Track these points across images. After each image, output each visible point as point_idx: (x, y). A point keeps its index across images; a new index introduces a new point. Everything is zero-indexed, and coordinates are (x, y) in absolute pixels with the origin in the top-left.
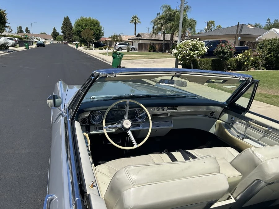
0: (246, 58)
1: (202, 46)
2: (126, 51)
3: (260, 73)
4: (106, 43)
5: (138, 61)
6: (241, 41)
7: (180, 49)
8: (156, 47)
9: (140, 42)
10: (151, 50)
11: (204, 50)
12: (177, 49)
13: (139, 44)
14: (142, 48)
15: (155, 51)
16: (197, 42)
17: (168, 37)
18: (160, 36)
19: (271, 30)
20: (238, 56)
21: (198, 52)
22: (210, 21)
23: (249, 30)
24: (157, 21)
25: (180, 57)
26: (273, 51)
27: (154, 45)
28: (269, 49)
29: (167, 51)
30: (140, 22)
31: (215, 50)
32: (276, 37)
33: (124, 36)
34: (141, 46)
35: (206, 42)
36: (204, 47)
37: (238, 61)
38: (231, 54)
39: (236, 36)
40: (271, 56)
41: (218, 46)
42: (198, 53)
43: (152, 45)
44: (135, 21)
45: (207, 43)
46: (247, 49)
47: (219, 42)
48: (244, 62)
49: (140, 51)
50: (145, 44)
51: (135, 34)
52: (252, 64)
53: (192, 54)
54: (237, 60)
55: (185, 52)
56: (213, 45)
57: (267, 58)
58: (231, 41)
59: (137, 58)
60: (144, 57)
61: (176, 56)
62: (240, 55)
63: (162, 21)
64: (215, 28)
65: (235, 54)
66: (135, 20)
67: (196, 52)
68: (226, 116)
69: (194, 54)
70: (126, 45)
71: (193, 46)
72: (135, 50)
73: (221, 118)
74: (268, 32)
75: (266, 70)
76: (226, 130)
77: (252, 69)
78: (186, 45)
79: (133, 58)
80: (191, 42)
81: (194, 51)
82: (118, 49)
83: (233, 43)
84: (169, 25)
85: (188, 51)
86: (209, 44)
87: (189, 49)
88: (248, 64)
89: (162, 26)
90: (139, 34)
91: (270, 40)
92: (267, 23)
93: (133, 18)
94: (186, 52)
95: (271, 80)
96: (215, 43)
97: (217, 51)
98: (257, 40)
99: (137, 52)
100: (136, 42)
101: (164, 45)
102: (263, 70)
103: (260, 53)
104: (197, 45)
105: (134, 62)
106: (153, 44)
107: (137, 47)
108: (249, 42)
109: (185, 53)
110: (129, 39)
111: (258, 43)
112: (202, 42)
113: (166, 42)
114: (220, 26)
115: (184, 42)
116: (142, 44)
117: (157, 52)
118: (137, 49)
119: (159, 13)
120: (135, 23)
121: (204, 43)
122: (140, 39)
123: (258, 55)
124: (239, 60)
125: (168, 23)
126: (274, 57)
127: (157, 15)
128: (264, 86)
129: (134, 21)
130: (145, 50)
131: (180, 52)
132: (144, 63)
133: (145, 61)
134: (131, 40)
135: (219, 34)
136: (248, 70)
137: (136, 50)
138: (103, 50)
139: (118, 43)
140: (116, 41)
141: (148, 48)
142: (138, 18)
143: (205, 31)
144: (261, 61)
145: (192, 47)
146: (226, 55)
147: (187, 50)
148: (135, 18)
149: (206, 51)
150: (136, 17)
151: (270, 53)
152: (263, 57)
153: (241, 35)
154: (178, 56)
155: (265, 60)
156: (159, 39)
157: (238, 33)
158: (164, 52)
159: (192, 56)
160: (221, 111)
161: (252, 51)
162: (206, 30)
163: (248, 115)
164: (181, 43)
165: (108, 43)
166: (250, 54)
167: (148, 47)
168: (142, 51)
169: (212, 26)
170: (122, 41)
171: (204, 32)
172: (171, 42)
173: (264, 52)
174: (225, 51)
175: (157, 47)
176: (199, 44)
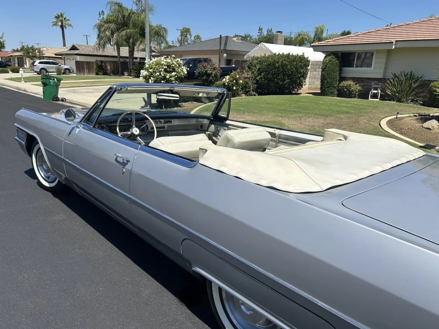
0: (234, 81)
1: (179, 65)
2: (55, 73)
3: (250, 99)
4: (10, 61)
5: (83, 89)
6: (227, 60)
7: (150, 70)
8: (106, 67)
9: (78, 58)
10: (99, 72)
11: (182, 71)
12: (147, 69)
13: (77, 63)
14: (84, 69)
15: (105, 73)
16: (172, 61)
17: (125, 51)
18: (110, 50)
19: (259, 45)
20: (224, 79)
21: (175, 73)
22: (183, 29)
23: (235, 45)
24: (103, 26)
25: (153, 81)
26: (263, 72)
27: (103, 64)
28: (259, 69)
29: (126, 74)
30: (70, 25)
31: (197, 72)
32: (265, 54)
33: (45, 49)
34: (81, 67)
35: (183, 60)
36: (183, 67)
37: (226, 86)
38: (216, 76)
39: (220, 52)
40: (261, 78)
41: (200, 65)
42: (176, 75)
43: (99, 64)
44: (62, 23)
45: (185, 61)
46: (235, 69)
47: (199, 61)
48: (233, 86)
49: (80, 74)
50: (88, 63)
51: (64, 45)
52: (242, 89)
53: (168, 77)
54: (224, 84)
55: (158, 74)
56: (192, 64)
57: (257, 81)
58: (215, 59)
59: (81, 85)
60: (93, 83)
61: (147, 80)
62: (227, 77)
63: (113, 26)
64: (193, 38)
65: (221, 77)
66: (62, 21)
67: (173, 74)
68: (212, 127)
69: (171, 77)
70: (53, 63)
71: (169, 66)
72: (70, 72)
73: (209, 130)
74: (257, 48)
75: (259, 95)
76: (214, 138)
77: (243, 95)
78: (158, 64)
79: (73, 85)
80: (165, 60)
81: (170, 72)
82: (39, 71)
83: (218, 62)
84: (124, 33)
85: (162, 73)
86: (187, 63)
87: (163, 70)
88: (238, 89)
89: (112, 34)
90: (73, 46)
91: (258, 58)
92: (259, 34)
93: (57, 17)
94: (160, 74)
95: (263, 106)
96: (196, 62)
97: (199, 73)
98: (245, 57)
99: (75, 75)
100: (71, 58)
101: (119, 65)
102: (255, 95)
103: (250, 75)
104: (173, 64)
105: (76, 91)
106: (102, 62)
107: (74, 68)
108: (237, 61)
109: (158, 76)
110: (56, 54)
111: (246, 61)
112: (178, 61)
113: (122, 60)
114: (199, 37)
115: (156, 60)
116: (83, 62)
117: (110, 75)
118: (75, 70)
119: (103, 11)
120: (62, 27)
121: (181, 62)
122: (77, 54)
123: (247, 78)
124: (226, 84)
125: (123, 30)
126: (265, 79)
127: (100, 14)
128: (254, 113)
129: (60, 24)
130: (89, 72)
131: (152, 74)
132: (96, 92)
133: (96, 89)
134: (60, 56)
135: (199, 49)
136: (239, 96)
137: (73, 72)
138: (8, 73)
139: (38, 61)
140: (33, 57)
141: (94, 69)
142: (67, 19)
143: (179, 43)
144: (252, 85)
145: (166, 67)
146: (211, 78)
147: (161, 71)
148: (60, 18)
149: (186, 73)
150: (62, 16)
151: (261, 75)
152: (253, 80)
153: (226, 51)
154: (150, 80)
155: (256, 84)
156: (111, 55)
157: (222, 48)
158: (121, 75)
159: (168, 79)
160: (209, 123)
161: (241, 72)
162: (181, 42)
163: (228, 122)
164: (151, 62)
165: (14, 61)
166: (238, 76)
167: (93, 67)
168: (84, 75)
169: (188, 36)
170: (43, 58)
171: (178, 45)
172: (130, 60)
173: (253, 73)
174: (209, 72)
175: (109, 67)
176: (175, 63)
